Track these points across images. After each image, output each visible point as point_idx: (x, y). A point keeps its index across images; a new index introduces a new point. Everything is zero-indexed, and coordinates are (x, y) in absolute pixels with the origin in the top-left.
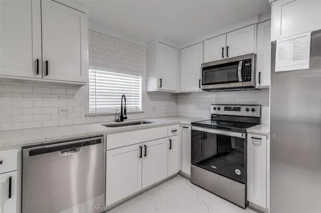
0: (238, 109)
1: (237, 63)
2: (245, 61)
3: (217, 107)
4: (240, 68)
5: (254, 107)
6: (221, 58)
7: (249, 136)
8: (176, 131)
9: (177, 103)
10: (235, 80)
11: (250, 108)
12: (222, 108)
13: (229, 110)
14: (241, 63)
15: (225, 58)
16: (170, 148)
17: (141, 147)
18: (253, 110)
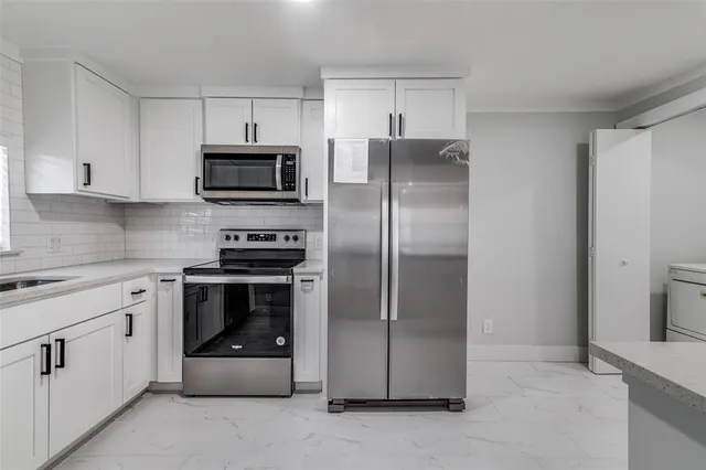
0: (272, 238)
1: (273, 157)
2: (287, 157)
3: (232, 234)
4: (278, 166)
5: (298, 234)
6: (243, 143)
7: (297, 279)
8: (142, 291)
9: (124, 225)
10: (270, 185)
11: (291, 235)
12: (243, 236)
13: (257, 240)
14: (279, 158)
15: (250, 143)
16: (130, 335)
17: (49, 347)
18: (296, 238)
